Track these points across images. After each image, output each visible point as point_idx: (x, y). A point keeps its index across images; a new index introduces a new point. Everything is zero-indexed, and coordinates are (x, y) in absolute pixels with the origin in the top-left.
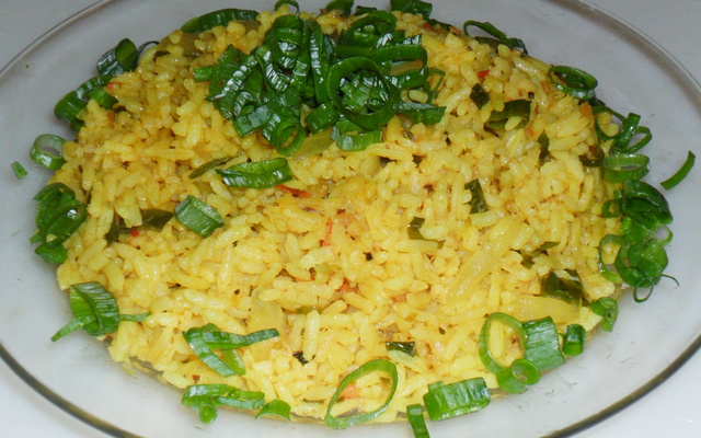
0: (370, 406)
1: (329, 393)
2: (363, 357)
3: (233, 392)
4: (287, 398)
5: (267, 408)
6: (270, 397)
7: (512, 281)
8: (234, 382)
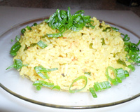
0: (80, 88)
1: (70, 84)
2: (78, 76)
3: (46, 83)
4: (60, 85)
5: (54, 87)
6: (55, 85)
7: (111, 60)
8: (47, 81)
